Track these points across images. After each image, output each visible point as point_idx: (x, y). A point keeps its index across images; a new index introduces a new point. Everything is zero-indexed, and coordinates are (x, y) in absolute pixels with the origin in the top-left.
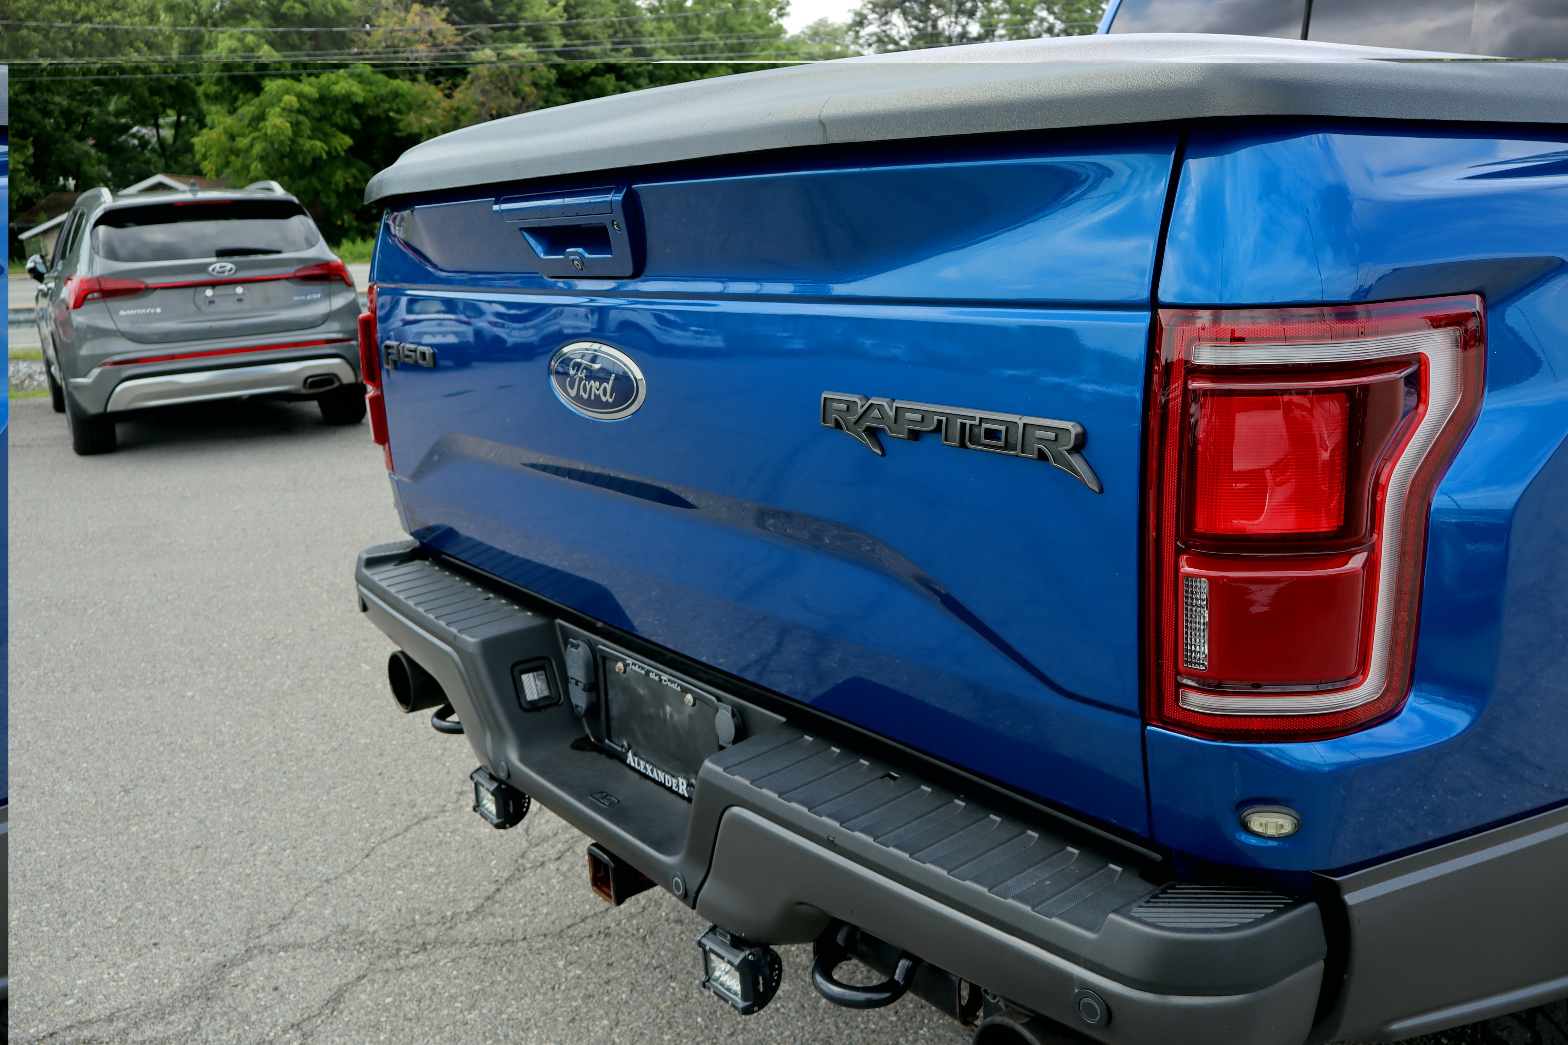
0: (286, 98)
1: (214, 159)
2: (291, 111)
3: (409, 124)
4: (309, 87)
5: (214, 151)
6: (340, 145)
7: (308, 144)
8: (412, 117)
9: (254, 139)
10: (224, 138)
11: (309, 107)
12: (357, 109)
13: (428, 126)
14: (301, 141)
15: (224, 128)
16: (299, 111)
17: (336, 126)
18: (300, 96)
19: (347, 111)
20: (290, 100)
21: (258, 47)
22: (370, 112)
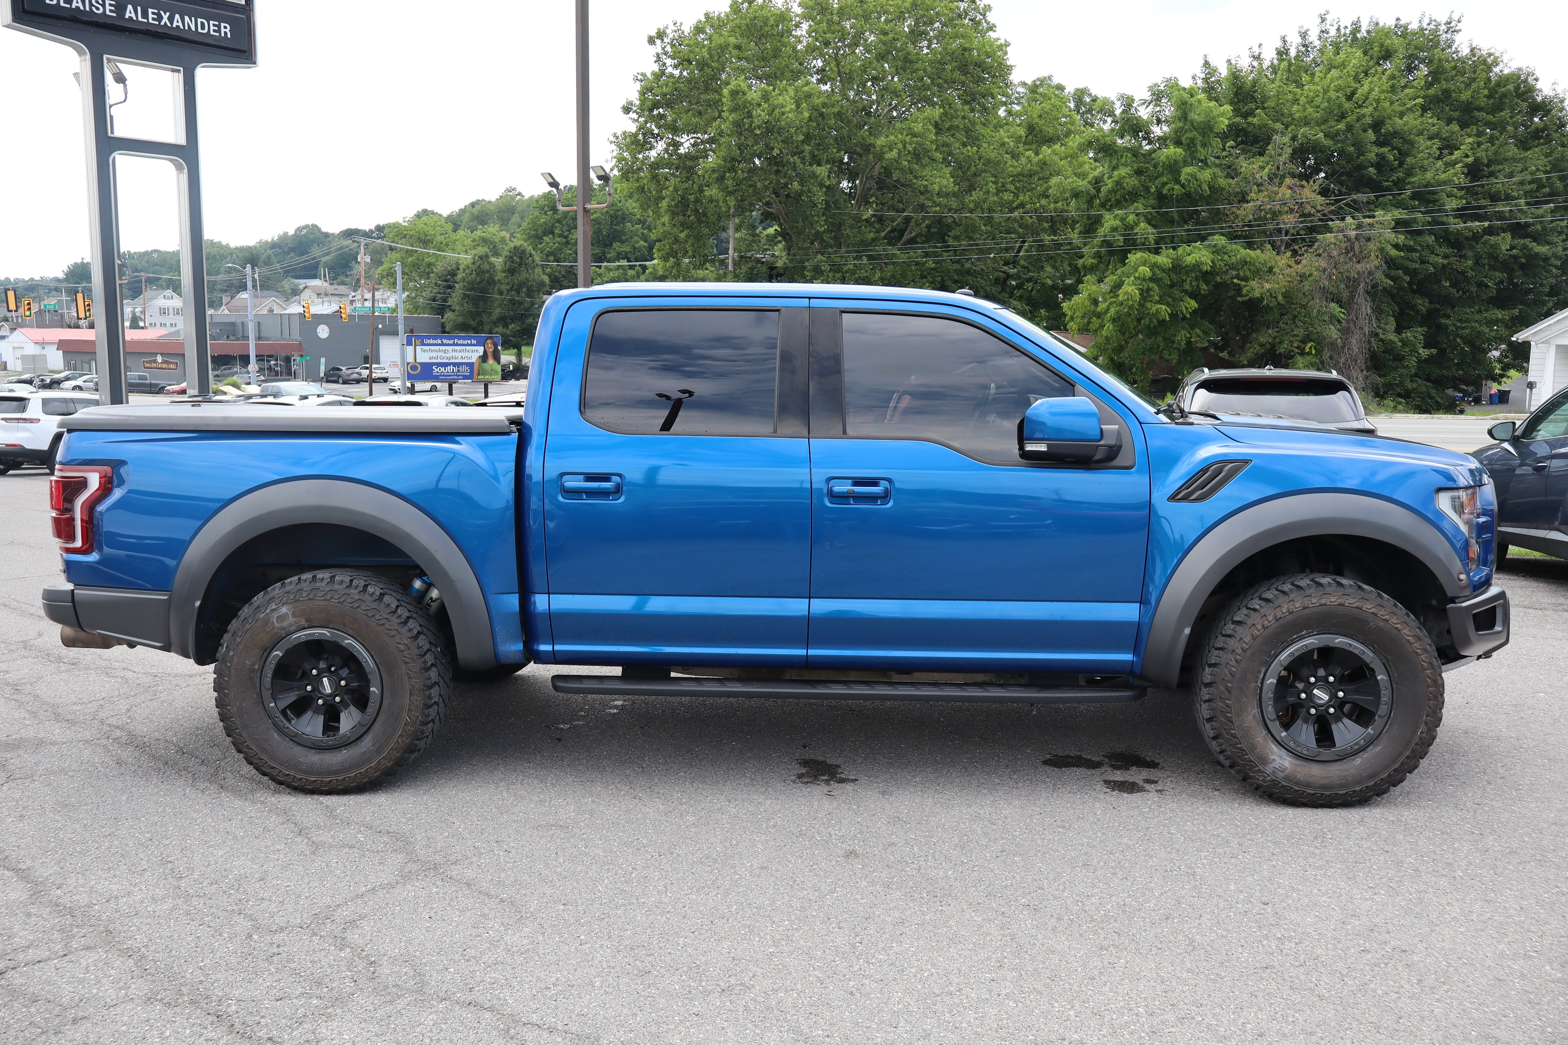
0: (1141, 268)
1: (1079, 320)
2: (1144, 280)
3: (1253, 289)
4: (1164, 259)
5: (1079, 314)
6: (1186, 308)
7: (1154, 308)
8: (1253, 283)
9: (1111, 304)
10: (1087, 303)
11: (1160, 274)
12: (1206, 276)
13: (1269, 290)
14: (1149, 305)
15: (1089, 294)
16: (1151, 279)
17: (1185, 292)
18: (1154, 266)
19: (1197, 279)
20: (1145, 271)
21: (1137, 224)
22: (1218, 279)
